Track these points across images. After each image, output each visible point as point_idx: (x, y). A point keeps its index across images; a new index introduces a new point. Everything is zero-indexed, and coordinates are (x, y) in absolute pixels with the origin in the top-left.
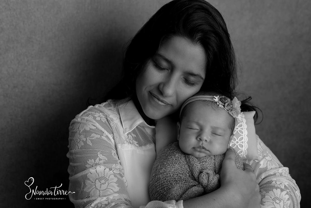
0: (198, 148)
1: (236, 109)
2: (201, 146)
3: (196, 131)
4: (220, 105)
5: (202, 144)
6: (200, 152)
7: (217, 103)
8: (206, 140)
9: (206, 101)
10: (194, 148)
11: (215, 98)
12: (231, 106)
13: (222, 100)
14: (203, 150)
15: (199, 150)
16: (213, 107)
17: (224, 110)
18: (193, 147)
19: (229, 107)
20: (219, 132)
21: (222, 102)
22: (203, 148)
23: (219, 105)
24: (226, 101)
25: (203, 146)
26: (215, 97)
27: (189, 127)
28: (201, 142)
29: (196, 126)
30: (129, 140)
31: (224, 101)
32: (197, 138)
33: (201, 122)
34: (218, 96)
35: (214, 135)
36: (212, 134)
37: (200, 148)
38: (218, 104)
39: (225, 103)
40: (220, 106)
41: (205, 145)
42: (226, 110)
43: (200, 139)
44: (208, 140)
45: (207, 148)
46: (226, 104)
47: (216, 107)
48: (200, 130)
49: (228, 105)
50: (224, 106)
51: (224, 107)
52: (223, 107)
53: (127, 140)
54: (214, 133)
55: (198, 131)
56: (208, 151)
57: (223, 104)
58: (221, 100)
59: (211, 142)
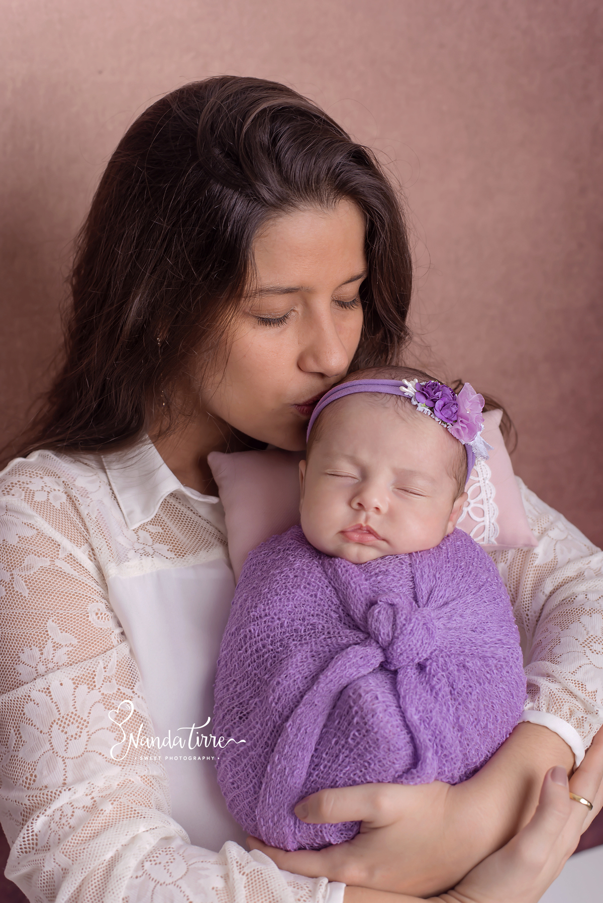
0: (354, 531)
1: (467, 419)
2: (364, 525)
3: (350, 481)
4: (419, 405)
5: (367, 519)
6: (361, 543)
7: (411, 399)
8: (377, 508)
9: (379, 395)
10: (343, 532)
11: (406, 387)
12: (454, 409)
13: (427, 393)
14: (371, 538)
15: (356, 536)
16: (401, 412)
17: (433, 421)
18: (339, 529)
19: (447, 413)
20: (419, 484)
21: (426, 398)
22: (370, 532)
23: (417, 406)
24: (439, 394)
25: (368, 527)
26: (406, 382)
27: (328, 471)
28: (363, 516)
29: (347, 468)
30: (142, 546)
31: (432, 393)
32: (350, 503)
33: (365, 456)
34: (416, 380)
35: (400, 492)
36: (396, 490)
37: (360, 531)
38: (415, 403)
39: (434, 401)
40: (421, 408)
41: (375, 521)
42: (437, 420)
43: (360, 504)
44: (384, 509)
45: (380, 533)
46: (439, 404)
47: (407, 410)
48: (360, 479)
49: (444, 405)
50: (432, 409)
51: (433, 412)
52: (430, 412)
53: (137, 546)
54: (403, 488)
55: (356, 481)
56: (384, 540)
57: (430, 404)
58: (423, 390)
59: (391, 515)
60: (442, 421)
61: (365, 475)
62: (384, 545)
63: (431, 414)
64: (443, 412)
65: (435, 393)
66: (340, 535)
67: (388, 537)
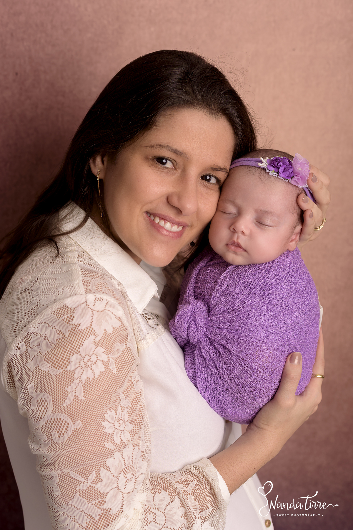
0: (232, 245)
2: (236, 241)
3: (232, 216)
4: (270, 172)
5: (238, 238)
6: (235, 253)
8: (243, 232)
11: (262, 163)
12: (290, 171)
13: (274, 164)
15: (233, 248)
17: (279, 180)
19: (287, 173)
21: (274, 167)
22: (239, 246)
23: (269, 173)
24: (281, 163)
25: (238, 242)
26: (262, 159)
28: (236, 236)
29: (231, 209)
31: (276, 164)
32: (229, 228)
33: (239, 201)
34: (268, 158)
35: (258, 224)
36: (256, 222)
38: (267, 171)
39: (278, 168)
40: (271, 174)
41: (242, 240)
42: (281, 178)
43: (234, 229)
44: (247, 232)
46: (281, 169)
48: (237, 215)
49: (285, 169)
50: (278, 173)
55: (235, 215)
56: (245, 251)
57: (277, 170)
58: (271, 163)
59: (251, 236)
60: (285, 179)
61: (239, 213)
63: (278, 176)
64: (285, 173)
65: (278, 164)
67: (247, 250)
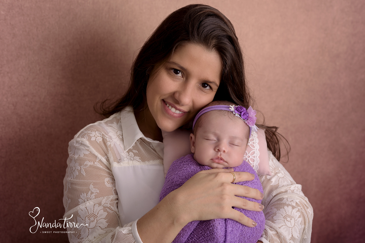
0: (216, 159)
1: (252, 118)
2: (220, 157)
3: (214, 142)
5: (221, 155)
6: (218, 163)
7: (233, 112)
8: (224, 151)
9: (222, 111)
10: (212, 159)
11: (231, 108)
12: (248, 115)
14: (222, 161)
15: (217, 161)
16: (230, 116)
17: (240, 119)
18: (211, 158)
20: (237, 142)
21: (238, 112)
22: (221, 159)
23: (235, 114)
24: (242, 110)
25: (221, 157)
26: (231, 106)
27: (206, 138)
28: (219, 153)
29: (213, 137)
30: (130, 157)
31: (240, 110)
32: (215, 150)
33: (218, 132)
34: (234, 106)
37: (218, 159)
38: (234, 113)
39: (241, 113)
41: (224, 156)
42: (242, 119)
43: (218, 150)
44: (226, 151)
45: (225, 160)
46: (242, 113)
47: (232, 116)
48: (217, 141)
49: (244, 114)
50: (240, 115)
51: (241, 116)
52: (240, 116)
53: (128, 157)
54: (232, 144)
55: (216, 142)
56: (226, 162)
57: (240, 114)
58: (237, 109)
59: (229, 153)
60: (244, 119)
61: (219, 140)
62: (226, 164)
64: (244, 116)
66: (211, 160)
67: (227, 161)
